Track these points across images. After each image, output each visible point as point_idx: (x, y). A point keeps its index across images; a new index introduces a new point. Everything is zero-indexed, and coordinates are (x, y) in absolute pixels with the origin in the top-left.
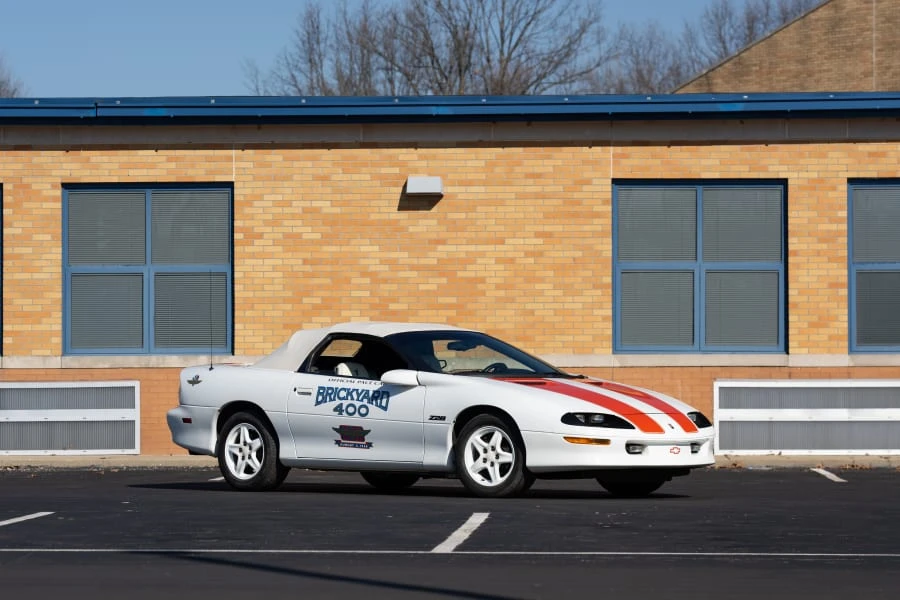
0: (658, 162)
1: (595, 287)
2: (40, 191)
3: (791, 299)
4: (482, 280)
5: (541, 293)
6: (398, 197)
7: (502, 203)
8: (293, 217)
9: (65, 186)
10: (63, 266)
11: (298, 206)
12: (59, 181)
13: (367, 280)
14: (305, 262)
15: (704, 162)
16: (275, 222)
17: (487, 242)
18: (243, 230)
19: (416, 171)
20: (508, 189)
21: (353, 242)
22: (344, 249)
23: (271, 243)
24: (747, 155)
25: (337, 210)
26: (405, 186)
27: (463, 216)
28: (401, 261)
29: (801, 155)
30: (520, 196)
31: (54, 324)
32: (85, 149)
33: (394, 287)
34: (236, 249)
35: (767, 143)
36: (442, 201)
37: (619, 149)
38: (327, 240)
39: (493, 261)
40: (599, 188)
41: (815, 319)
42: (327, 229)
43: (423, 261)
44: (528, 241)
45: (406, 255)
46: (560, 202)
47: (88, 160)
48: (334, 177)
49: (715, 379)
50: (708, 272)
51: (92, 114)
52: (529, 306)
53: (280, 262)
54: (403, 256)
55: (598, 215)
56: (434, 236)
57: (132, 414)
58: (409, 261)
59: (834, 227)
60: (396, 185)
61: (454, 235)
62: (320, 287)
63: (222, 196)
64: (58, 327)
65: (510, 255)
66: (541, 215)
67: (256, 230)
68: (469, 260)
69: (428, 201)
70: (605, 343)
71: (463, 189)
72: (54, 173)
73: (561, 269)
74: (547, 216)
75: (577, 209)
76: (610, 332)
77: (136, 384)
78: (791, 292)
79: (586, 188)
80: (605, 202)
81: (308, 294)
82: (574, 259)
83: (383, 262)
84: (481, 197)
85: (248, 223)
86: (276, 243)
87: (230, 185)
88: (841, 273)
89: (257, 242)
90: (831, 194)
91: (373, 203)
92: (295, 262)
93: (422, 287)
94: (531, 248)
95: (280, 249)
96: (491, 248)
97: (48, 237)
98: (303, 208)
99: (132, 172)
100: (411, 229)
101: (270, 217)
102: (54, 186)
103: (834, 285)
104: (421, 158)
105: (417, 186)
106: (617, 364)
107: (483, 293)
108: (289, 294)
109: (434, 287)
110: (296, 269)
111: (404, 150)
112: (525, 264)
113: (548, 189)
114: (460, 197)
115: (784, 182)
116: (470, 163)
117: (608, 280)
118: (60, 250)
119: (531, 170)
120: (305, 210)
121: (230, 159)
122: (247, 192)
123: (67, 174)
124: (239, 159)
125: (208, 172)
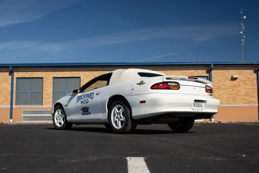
2: (49, 78)
9: (54, 78)
10: (53, 91)
29: (173, 72)
35: (167, 70)
47: (57, 73)
51: (57, 65)
63: (78, 79)
64: (52, 101)
72: (52, 76)
85: (83, 84)
87: (80, 77)
97: (50, 86)
102: (51, 78)
118: (52, 88)
121: (80, 73)
122: (83, 78)
123: (54, 76)
124: (81, 73)
125: (76, 75)
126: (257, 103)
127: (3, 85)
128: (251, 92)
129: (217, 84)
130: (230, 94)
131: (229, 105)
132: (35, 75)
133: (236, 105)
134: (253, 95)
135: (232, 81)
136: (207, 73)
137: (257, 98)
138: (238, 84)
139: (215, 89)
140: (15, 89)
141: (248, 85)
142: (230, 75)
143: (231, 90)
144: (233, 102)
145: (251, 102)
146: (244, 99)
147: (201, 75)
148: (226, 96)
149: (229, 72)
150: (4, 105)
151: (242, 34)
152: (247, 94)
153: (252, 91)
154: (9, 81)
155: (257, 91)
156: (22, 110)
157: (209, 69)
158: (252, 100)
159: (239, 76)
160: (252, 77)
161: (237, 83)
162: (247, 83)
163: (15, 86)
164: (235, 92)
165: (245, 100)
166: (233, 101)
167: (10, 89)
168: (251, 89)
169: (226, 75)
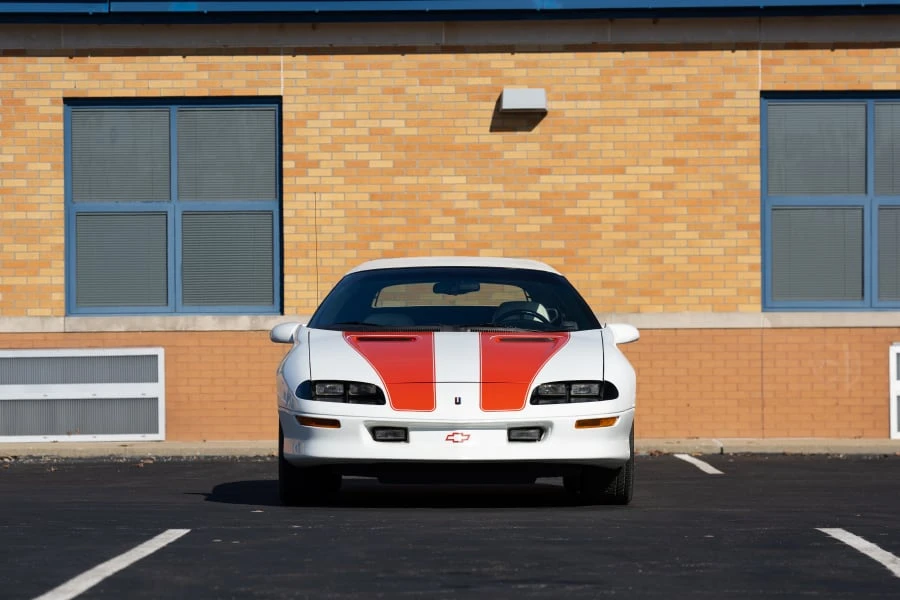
0: (818, 69)
1: (740, 227)
2: (36, 108)
4: (597, 220)
5: (672, 235)
6: (490, 114)
7: (621, 122)
8: (358, 140)
9: (69, 101)
10: (66, 203)
11: (363, 127)
12: (61, 95)
13: (451, 220)
14: (373, 197)
15: (878, 69)
16: (335, 146)
17: (604, 171)
18: (297, 157)
19: (512, 81)
20: (629, 104)
21: (434, 171)
22: (422, 180)
23: (329, 172)
25: (413, 131)
26: (499, 101)
27: (572, 138)
28: (495, 196)
30: (643, 113)
31: (56, 276)
32: (92, 55)
33: (486, 228)
34: (286, 181)
36: (545, 119)
37: (769, 54)
38: (400, 169)
39: (610, 195)
40: (743, 103)
42: (402, 155)
43: (521, 196)
44: (654, 170)
45: (500, 187)
46: (696, 120)
47: (97, 68)
48: (409, 90)
49: (891, 343)
50: (881, 208)
51: (104, 9)
52: (657, 252)
53: (341, 197)
54: (496, 189)
55: (743, 137)
56: (536, 164)
57: (155, 390)
58: (505, 196)
60: (487, 99)
61: (561, 162)
62: (392, 229)
63: (267, 114)
64: (61, 281)
65: (631, 187)
66: (671, 138)
67: (312, 157)
68: (582, 193)
69: (528, 119)
70: (752, 298)
71: (571, 104)
72: (54, 85)
73: (695, 205)
74: (678, 138)
75: (716, 129)
76: (758, 284)
77: (160, 352)
79: (727, 103)
80: (751, 121)
81: (377, 237)
82: (713, 192)
83: (471, 196)
84: (595, 114)
85: (301, 149)
86: (335, 173)
87: (278, 100)
89: (312, 172)
91: (459, 123)
92: (360, 196)
93: (521, 229)
94: (659, 179)
95: (340, 180)
96: (608, 178)
97: (48, 166)
98: (370, 129)
99: (153, 84)
100: (507, 155)
101: (328, 140)
102: (54, 102)
104: (519, 65)
105: (514, 99)
106: (768, 324)
107: (598, 236)
108: (352, 237)
109: (536, 228)
110: (361, 205)
111: (498, 56)
112: (650, 200)
113: (680, 104)
114: (568, 114)
116: (580, 72)
117: (756, 218)
118: (61, 182)
119: (656, 80)
120: (373, 132)
121: (277, 67)
122: (301, 108)
123: (71, 86)
124: (288, 67)
125: (250, 84)
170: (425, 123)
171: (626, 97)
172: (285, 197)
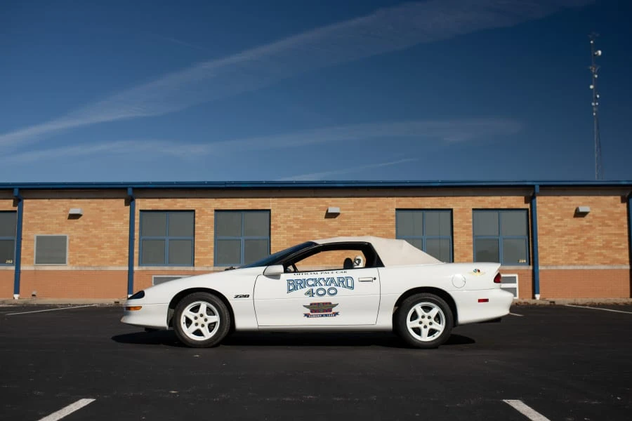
0: (410, 203)
2: (207, 212)
3: (455, 248)
6: (325, 214)
7: (359, 216)
8: (290, 221)
9: (216, 211)
10: (214, 237)
11: (292, 218)
12: (214, 209)
15: (426, 203)
16: (285, 222)
18: (274, 225)
19: (331, 206)
20: (362, 212)
21: (310, 229)
23: (283, 229)
24: (440, 201)
25: (305, 219)
26: (327, 211)
27: (346, 220)
28: (326, 235)
29: (457, 201)
30: (367, 214)
31: (211, 256)
32: (222, 198)
34: (271, 231)
35: (445, 196)
36: (339, 215)
37: (398, 199)
38: (302, 228)
40: (391, 212)
41: (462, 254)
42: (302, 225)
45: (328, 233)
46: (379, 216)
47: (222, 202)
48: (304, 208)
50: (427, 239)
51: (223, 186)
53: (286, 236)
55: (392, 220)
56: (337, 227)
59: (468, 224)
60: (324, 210)
61: (344, 227)
63: (267, 214)
64: (213, 257)
66: (372, 220)
67: (278, 225)
69: (335, 215)
71: (346, 212)
72: (212, 206)
74: (374, 221)
75: (384, 218)
78: (455, 246)
79: (387, 211)
80: (393, 216)
82: (383, 235)
84: (352, 214)
85: (276, 223)
86: (285, 229)
87: (270, 210)
88: (471, 239)
89: (278, 229)
90: (467, 214)
91: (317, 216)
92: (291, 236)
95: (286, 231)
97: (210, 227)
99: (238, 206)
100: (329, 225)
101: (283, 221)
102: (212, 211)
103: (468, 243)
104: (333, 201)
105: (331, 210)
111: (327, 199)
113: (375, 212)
114: (345, 214)
115: (451, 210)
116: (348, 203)
118: (213, 232)
119: (368, 205)
120: (295, 219)
121: (269, 202)
122: (276, 212)
123: (216, 206)
124: (273, 202)
125: (262, 206)
126: (628, 263)
127: (113, 226)
128: (615, 240)
129: (546, 224)
130: (571, 245)
131: (571, 268)
132: (178, 204)
133: (586, 268)
134: (620, 247)
135: (576, 219)
136: (526, 202)
137: (627, 252)
138: (588, 224)
139: (543, 235)
140: (137, 234)
141: (610, 226)
142: (572, 207)
143: (573, 236)
144: (580, 262)
145: (614, 261)
146: (601, 254)
147: (514, 206)
148: (565, 249)
149: (571, 201)
150: (115, 265)
151: (592, 89)
152: (607, 246)
153: (617, 238)
154: (126, 217)
155: (627, 239)
156: (153, 276)
157: (531, 194)
158: (617, 256)
159: (591, 209)
160: (618, 210)
161: (587, 222)
162: (606, 222)
163: (137, 227)
164: (582, 240)
165: (602, 257)
166: (579, 259)
167: (127, 234)
168: (615, 234)
169: (565, 207)
170: (308, 216)
171: (361, 210)
172: (272, 236)
